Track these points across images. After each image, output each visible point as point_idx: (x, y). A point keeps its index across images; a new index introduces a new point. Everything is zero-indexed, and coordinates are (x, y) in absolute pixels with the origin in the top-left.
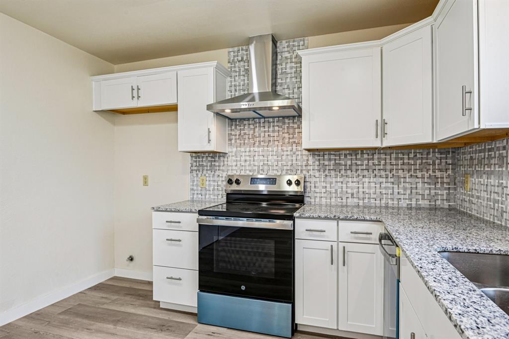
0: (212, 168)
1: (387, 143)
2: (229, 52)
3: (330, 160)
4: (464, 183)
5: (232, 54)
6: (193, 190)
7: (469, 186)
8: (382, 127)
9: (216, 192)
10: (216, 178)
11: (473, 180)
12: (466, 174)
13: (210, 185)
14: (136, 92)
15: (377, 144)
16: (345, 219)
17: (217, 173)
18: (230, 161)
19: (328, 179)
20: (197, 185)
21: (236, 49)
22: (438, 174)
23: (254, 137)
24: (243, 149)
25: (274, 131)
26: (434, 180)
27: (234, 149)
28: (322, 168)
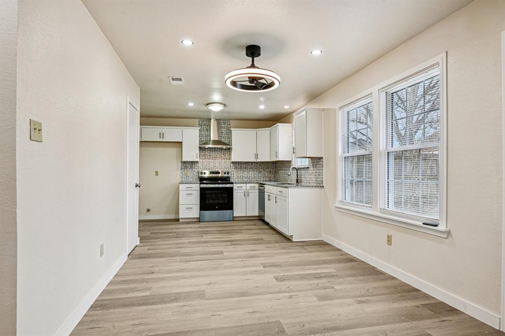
0: (191, 168)
1: (258, 160)
2: (199, 121)
3: (239, 165)
4: (278, 172)
5: (201, 122)
6: (182, 177)
7: (279, 173)
8: (257, 156)
9: (193, 178)
10: (193, 172)
11: (280, 171)
12: (278, 170)
13: (190, 175)
14: (162, 135)
15: (255, 161)
16: (248, 183)
17: (194, 170)
18: (200, 165)
19: (238, 172)
20: (184, 175)
21: (202, 120)
22: (271, 170)
23: (210, 155)
24: (205, 160)
25: (218, 154)
26: (270, 172)
27: (201, 160)
28: (236, 168)
